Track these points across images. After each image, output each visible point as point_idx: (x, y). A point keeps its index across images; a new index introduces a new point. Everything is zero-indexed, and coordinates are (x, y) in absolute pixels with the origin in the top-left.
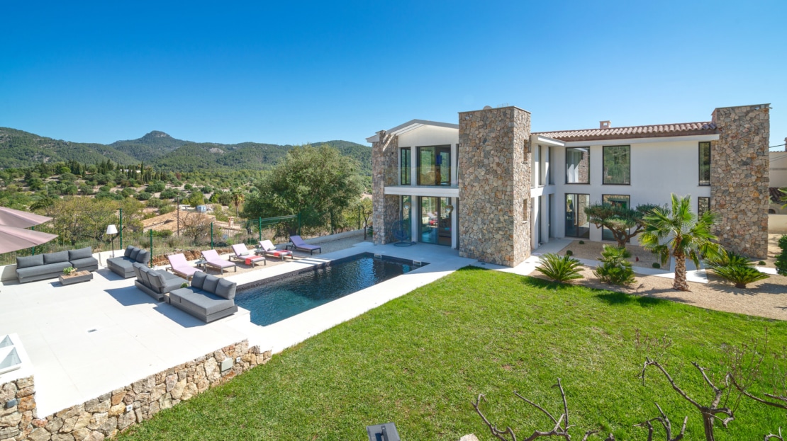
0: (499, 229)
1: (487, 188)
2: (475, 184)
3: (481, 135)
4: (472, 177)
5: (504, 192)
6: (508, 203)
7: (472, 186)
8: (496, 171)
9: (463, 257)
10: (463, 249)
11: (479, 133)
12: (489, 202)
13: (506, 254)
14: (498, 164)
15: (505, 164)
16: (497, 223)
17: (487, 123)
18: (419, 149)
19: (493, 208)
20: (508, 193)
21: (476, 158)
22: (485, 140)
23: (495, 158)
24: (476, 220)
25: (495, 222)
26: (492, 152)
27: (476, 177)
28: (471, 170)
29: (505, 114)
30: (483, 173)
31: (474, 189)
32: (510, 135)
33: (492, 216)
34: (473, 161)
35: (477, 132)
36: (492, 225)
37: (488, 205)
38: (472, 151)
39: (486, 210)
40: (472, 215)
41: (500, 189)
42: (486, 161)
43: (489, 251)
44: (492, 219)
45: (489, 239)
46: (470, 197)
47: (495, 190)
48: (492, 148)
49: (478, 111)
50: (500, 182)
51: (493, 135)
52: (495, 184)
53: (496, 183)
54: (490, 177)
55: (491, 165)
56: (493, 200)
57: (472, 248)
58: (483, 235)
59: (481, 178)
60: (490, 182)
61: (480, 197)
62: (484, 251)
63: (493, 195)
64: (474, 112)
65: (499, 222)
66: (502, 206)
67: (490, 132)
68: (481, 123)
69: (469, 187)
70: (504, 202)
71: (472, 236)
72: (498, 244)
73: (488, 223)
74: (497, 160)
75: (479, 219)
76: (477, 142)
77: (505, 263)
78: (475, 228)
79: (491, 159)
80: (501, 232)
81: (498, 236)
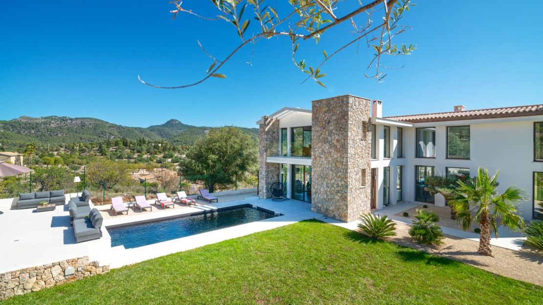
0: (338, 192)
1: (330, 159)
2: (322, 156)
3: (326, 118)
4: (320, 150)
5: (342, 163)
6: (345, 171)
7: (320, 157)
8: (336, 146)
9: (313, 212)
10: (314, 206)
11: (325, 116)
12: (331, 170)
13: (342, 212)
14: (338, 141)
15: (342, 141)
16: (337, 187)
17: (331, 108)
18: (292, 129)
19: (334, 175)
20: (344, 164)
21: (323, 136)
22: (329, 122)
23: (335, 135)
24: (322, 184)
25: (335, 186)
26: (334, 131)
27: (323, 150)
28: (320, 145)
29: (343, 101)
30: (327, 148)
31: (321, 159)
32: (346, 117)
33: (333, 181)
34: (321, 138)
35: (324, 116)
36: (333, 188)
37: (331, 173)
38: (320, 131)
39: (329, 176)
40: (320, 179)
41: (339, 160)
42: (329, 138)
43: (331, 208)
44: (334, 184)
45: (331, 199)
46: (319, 166)
47: (336, 161)
48: (333, 128)
49: (325, 99)
50: (339, 154)
51: (334, 118)
52: (336, 157)
53: (336, 155)
54: (332, 150)
55: (333, 141)
56: (334, 169)
57: (320, 205)
58: (327, 196)
59: (326, 151)
60: (332, 154)
61: (325, 166)
62: (328, 208)
63: (334, 165)
64: (322, 100)
65: (338, 186)
66: (340, 173)
67: (332, 115)
68: (326, 109)
69: (318, 158)
70: (342, 170)
71: (320, 196)
72: (337, 204)
73: (330, 186)
74: (337, 137)
75: (325, 183)
76: (324, 123)
77: (342, 219)
78: (322, 190)
79: (333, 136)
80: (339, 194)
81: (337, 197)
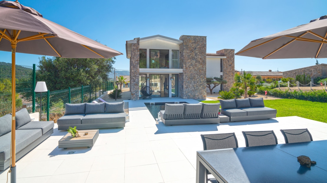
0: (201, 85)
1: (196, 68)
2: (191, 67)
3: (194, 46)
4: (190, 64)
5: (202, 70)
6: (204, 74)
7: (190, 67)
8: (200, 61)
9: (185, 99)
10: (185, 95)
11: (193, 45)
12: (197, 74)
13: (203, 95)
14: (201, 59)
15: (203, 59)
17: (196, 41)
18: (150, 50)
19: (199, 76)
20: (204, 70)
21: (191, 56)
22: (195, 49)
23: (199, 56)
24: (191, 82)
25: (199, 82)
26: (198, 53)
27: (192, 63)
28: (189, 60)
29: (203, 39)
30: (194, 62)
31: (190, 69)
32: (205, 47)
33: (198, 80)
34: (190, 57)
35: (192, 45)
36: (198, 84)
37: (196, 75)
38: (190, 53)
39: (195, 77)
40: (189, 80)
41: (201, 68)
42: (196, 57)
43: (197, 94)
44: (198, 81)
45: (197, 89)
46: (189, 72)
47: (199, 69)
48: (198, 52)
49: (193, 36)
50: (201, 66)
51: (198, 47)
52: (199, 67)
53: (200, 66)
54: (197, 64)
55: (198, 59)
56: (198, 73)
57: (190, 94)
58: (194, 88)
59: (194, 64)
60: (197, 66)
61: (193, 72)
62: (195, 94)
63: (198, 71)
64: (191, 36)
65: (201, 82)
66: (202, 75)
67: (197, 45)
68: (194, 41)
69: (188, 68)
70: (203, 74)
71: (189, 89)
72: (201, 91)
73: (196, 83)
74: (200, 57)
75: (193, 81)
76: (192, 49)
77: (203, 98)
78: (191, 85)
79: (198, 56)
80: (201, 86)
81: (200, 88)
